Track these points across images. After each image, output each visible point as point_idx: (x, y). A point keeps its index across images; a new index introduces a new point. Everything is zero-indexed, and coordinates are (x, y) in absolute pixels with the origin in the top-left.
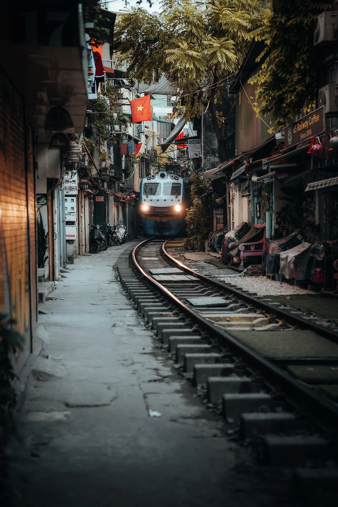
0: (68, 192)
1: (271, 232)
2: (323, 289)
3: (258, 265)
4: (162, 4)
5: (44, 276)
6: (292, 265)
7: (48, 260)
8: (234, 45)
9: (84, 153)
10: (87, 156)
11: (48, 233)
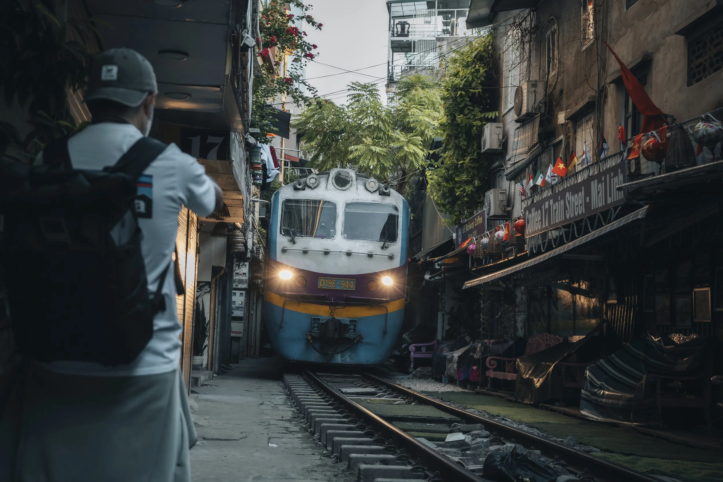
0: (237, 285)
1: (443, 333)
2: (478, 387)
3: (428, 368)
4: (351, 97)
5: (202, 365)
6: (456, 365)
7: (207, 348)
8: (421, 141)
9: (259, 245)
10: (262, 249)
11: (209, 321)
